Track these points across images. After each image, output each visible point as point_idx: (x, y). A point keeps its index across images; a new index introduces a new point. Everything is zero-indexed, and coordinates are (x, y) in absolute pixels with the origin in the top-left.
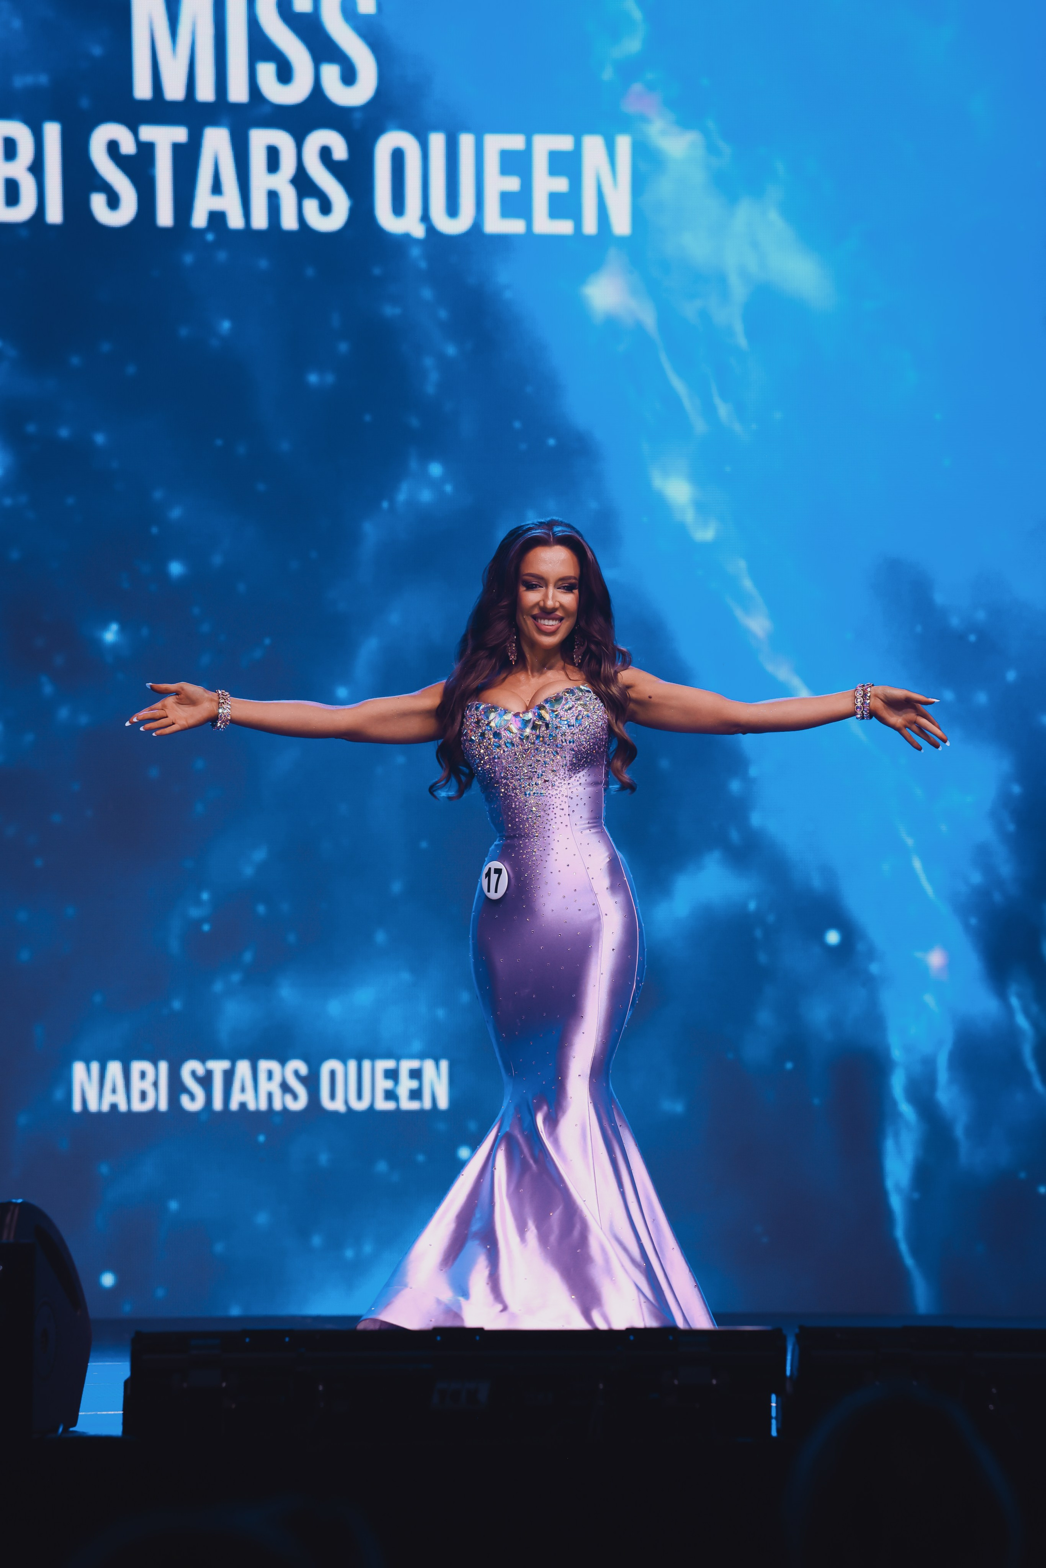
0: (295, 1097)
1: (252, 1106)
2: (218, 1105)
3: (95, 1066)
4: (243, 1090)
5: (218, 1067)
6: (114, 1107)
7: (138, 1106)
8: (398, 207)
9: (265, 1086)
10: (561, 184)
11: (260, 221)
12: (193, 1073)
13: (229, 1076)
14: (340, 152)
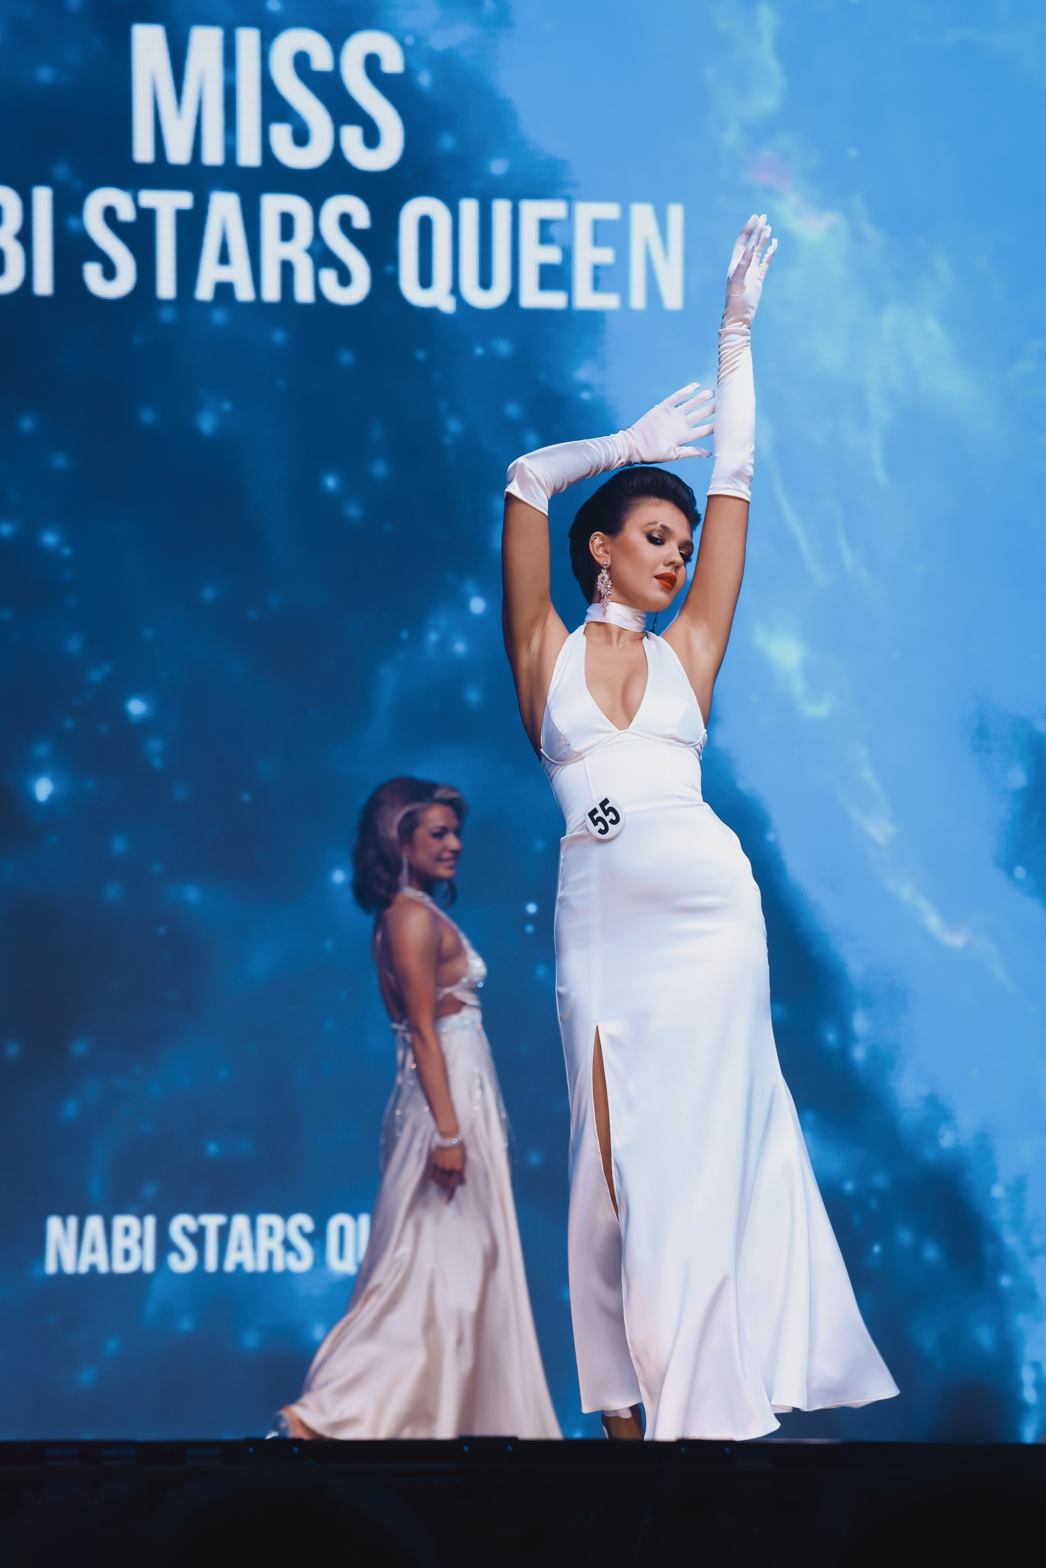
0: (299, 1257)
1: (249, 1267)
2: (211, 1265)
3: (73, 1221)
4: (240, 1248)
5: (212, 1222)
6: (93, 1268)
7: (121, 1267)
8: (425, 280)
9: (265, 1243)
10: (606, 256)
11: (272, 292)
12: (184, 1230)
13: (224, 1232)
14: (362, 218)
